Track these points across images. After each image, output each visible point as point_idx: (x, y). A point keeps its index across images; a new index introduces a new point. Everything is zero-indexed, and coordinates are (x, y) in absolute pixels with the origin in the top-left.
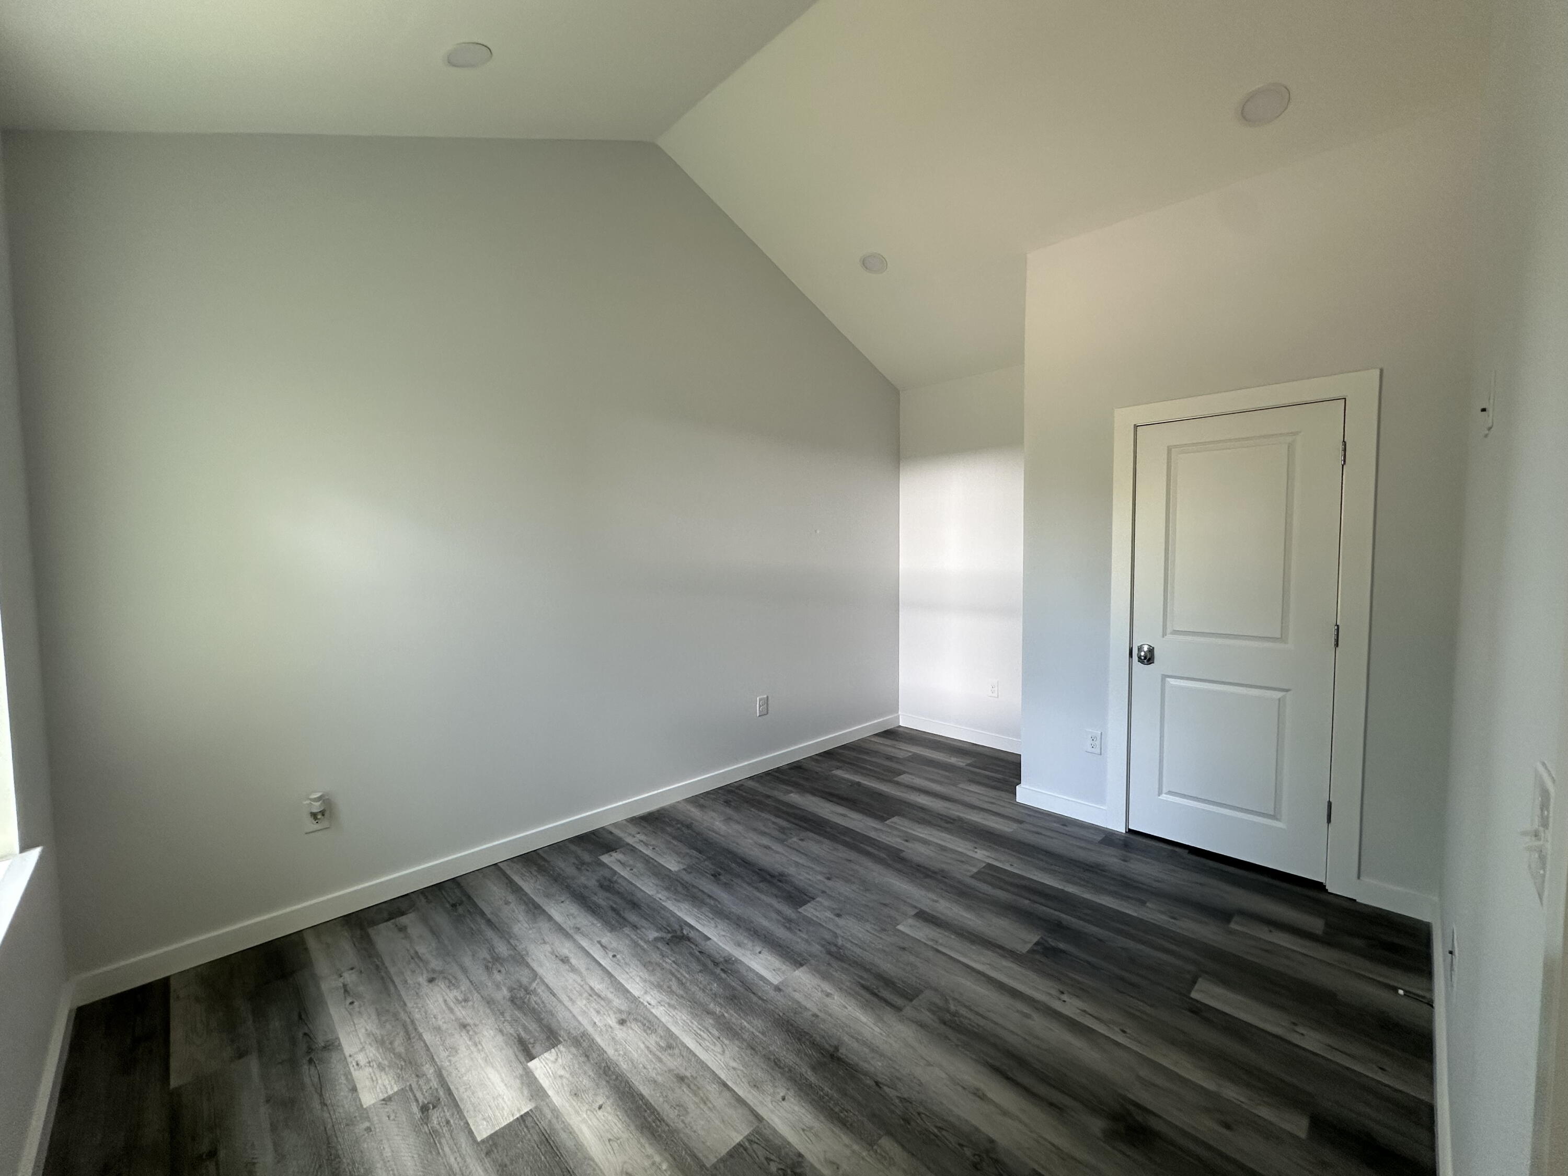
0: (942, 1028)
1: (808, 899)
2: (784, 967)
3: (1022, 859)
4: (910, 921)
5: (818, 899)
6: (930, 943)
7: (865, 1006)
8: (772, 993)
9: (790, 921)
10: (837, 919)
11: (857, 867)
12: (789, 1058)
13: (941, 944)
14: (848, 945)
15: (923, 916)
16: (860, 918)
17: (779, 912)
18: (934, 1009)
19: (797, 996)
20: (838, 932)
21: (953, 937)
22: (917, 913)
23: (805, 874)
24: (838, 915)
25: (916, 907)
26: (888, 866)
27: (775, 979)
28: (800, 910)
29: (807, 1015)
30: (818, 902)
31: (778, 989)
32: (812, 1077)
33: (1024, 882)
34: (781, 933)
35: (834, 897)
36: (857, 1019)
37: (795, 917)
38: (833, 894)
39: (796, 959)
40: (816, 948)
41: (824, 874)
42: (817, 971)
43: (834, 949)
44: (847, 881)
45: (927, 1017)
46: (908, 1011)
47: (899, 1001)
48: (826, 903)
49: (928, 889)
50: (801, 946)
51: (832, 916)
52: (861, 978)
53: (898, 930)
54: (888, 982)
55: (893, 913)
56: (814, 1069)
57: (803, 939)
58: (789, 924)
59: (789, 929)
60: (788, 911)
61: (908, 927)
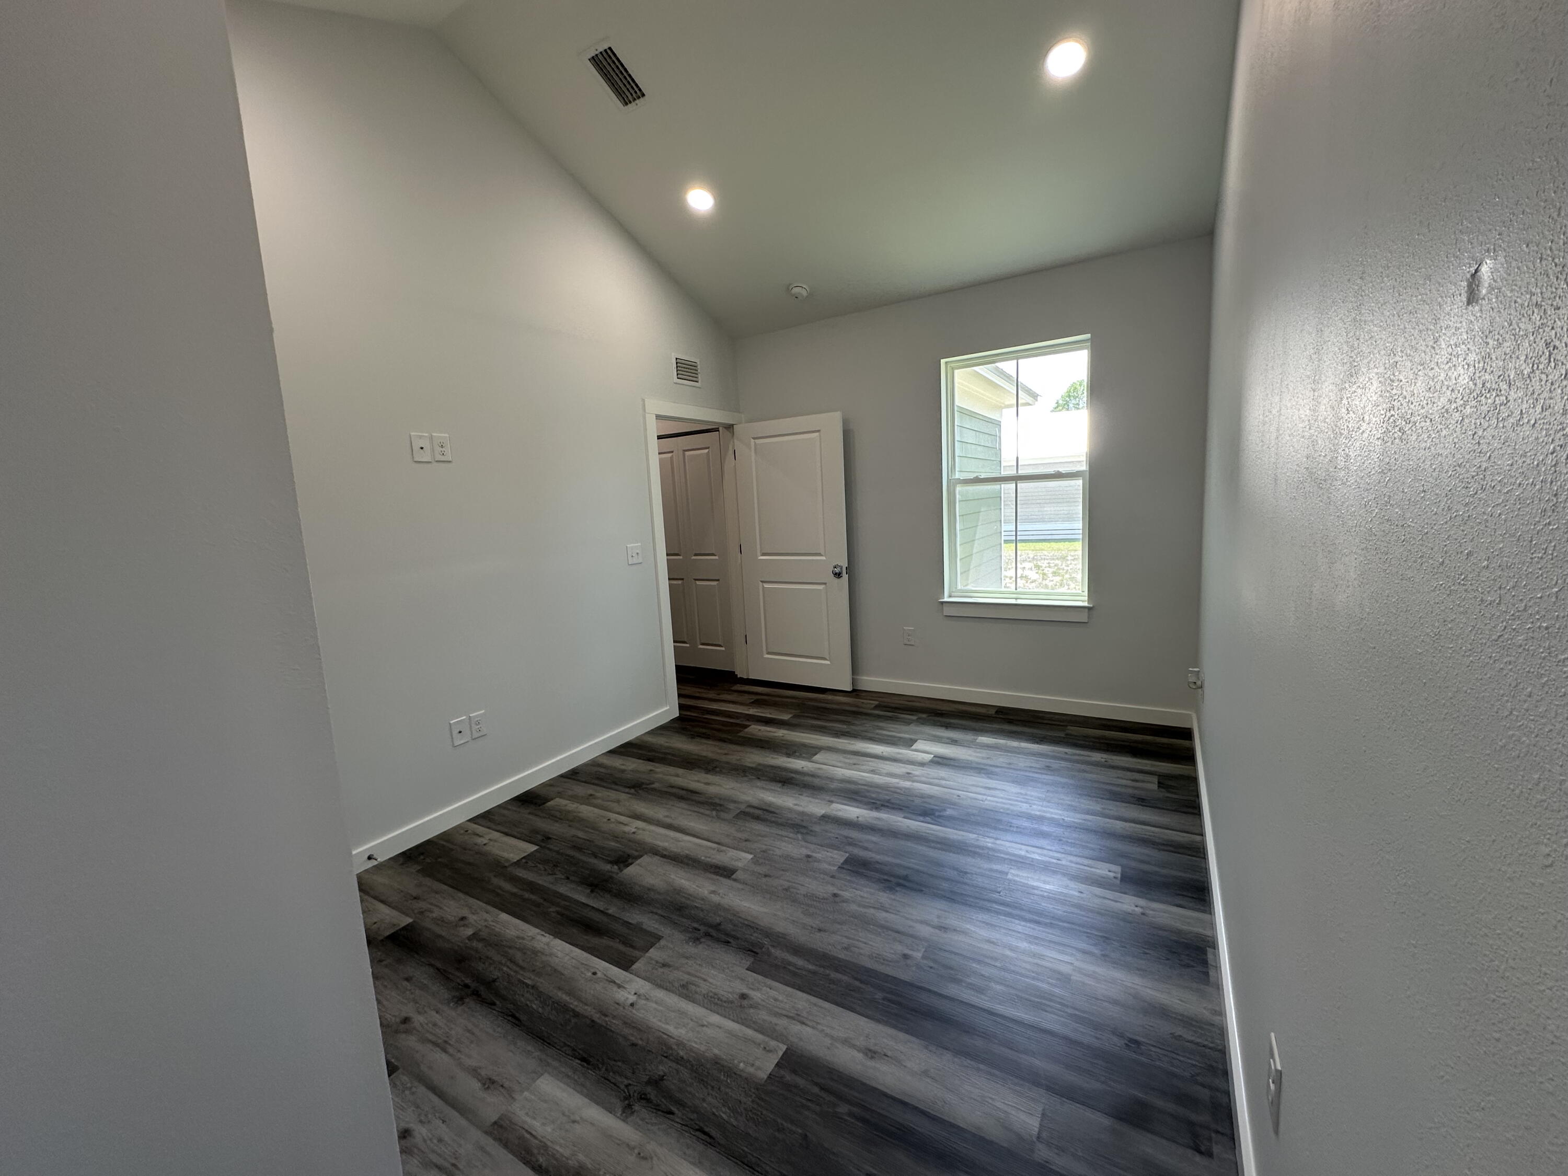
0: (722, 802)
1: (845, 866)
2: (835, 813)
3: (570, 993)
4: (740, 864)
5: (836, 868)
6: (724, 848)
7: (770, 804)
8: (832, 799)
9: (850, 844)
10: (809, 853)
11: (808, 921)
12: (806, 778)
13: (714, 849)
14: (791, 835)
15: (725, 872)
16: (788, 857)
17: (866, 849)
18: (727, 810)
19: (817, 801)
20: (804, 843)
21: (703, 858)
22: (733, 874)
23: (865, 895)
24: (808, 856)
25: (735, 880)
26: (768, 933)
27: (835, 806)
28: (847, 855)
29: (805, 794)
30: (834, 865)
31: (832, 802)
32: (793, 775)
33: (596, 941)
34: (854, 834)
35: (820, 873)
36: (774, 797)
37: (847, 847)
38: (822, 876)
39: (825, 818)
40: (817, 828)
41: (843, 901)
42: (810, 816)
43: (805, 831)
44: (812, 897)
45: (732, 806)
46: (743, 807)
47: (748, 810)
48: (825, 866)
49: (718, 907)
50: (829, 827)
51: (814, 855)
52: (776, 817)
53: (751, 853)
54: (757, 818)
55: (758, 869)
56: (793, 777)
57: (831, 832)
58: (852, 843)
59: (846, 837)
60: (856, 851)
61: (740, 859)
